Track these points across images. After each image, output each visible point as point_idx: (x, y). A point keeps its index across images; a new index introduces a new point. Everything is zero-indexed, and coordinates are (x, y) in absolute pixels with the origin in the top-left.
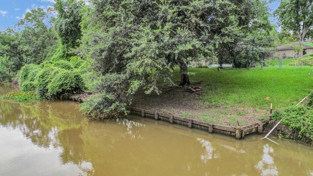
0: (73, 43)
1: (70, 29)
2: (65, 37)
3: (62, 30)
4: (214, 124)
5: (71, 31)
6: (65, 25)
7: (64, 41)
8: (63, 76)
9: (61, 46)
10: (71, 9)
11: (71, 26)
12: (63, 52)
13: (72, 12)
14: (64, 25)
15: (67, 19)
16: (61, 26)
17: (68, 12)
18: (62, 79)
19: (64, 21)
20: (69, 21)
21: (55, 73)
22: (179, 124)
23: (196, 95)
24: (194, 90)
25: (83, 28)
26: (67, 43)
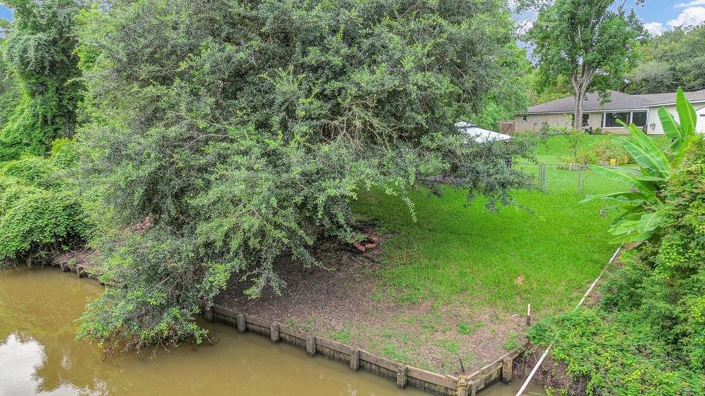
0: (60, 94)
1: (50, 58)
2: (37, 79)
3: (28, 63)
4: (409, 367)
5: (53, 64)
6: (37, 50)
7: (34, 88)
8: (31, 210)
9: (26, 100)
10: (50, 8)
11: (52, 51)
12: (34, 116)
13: (55, 15)
14: (33, 51)
15: (39, 35)
16: (25, 51)
17: (42, 17)
18: (28, 215)
19: (32, 40)
20: (45, 38)
21: (9, 200)
22: (329, 357)
23: (366, 260)
24: (362, 248)
25: (85, 62)
26: (42, 93)
